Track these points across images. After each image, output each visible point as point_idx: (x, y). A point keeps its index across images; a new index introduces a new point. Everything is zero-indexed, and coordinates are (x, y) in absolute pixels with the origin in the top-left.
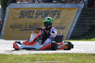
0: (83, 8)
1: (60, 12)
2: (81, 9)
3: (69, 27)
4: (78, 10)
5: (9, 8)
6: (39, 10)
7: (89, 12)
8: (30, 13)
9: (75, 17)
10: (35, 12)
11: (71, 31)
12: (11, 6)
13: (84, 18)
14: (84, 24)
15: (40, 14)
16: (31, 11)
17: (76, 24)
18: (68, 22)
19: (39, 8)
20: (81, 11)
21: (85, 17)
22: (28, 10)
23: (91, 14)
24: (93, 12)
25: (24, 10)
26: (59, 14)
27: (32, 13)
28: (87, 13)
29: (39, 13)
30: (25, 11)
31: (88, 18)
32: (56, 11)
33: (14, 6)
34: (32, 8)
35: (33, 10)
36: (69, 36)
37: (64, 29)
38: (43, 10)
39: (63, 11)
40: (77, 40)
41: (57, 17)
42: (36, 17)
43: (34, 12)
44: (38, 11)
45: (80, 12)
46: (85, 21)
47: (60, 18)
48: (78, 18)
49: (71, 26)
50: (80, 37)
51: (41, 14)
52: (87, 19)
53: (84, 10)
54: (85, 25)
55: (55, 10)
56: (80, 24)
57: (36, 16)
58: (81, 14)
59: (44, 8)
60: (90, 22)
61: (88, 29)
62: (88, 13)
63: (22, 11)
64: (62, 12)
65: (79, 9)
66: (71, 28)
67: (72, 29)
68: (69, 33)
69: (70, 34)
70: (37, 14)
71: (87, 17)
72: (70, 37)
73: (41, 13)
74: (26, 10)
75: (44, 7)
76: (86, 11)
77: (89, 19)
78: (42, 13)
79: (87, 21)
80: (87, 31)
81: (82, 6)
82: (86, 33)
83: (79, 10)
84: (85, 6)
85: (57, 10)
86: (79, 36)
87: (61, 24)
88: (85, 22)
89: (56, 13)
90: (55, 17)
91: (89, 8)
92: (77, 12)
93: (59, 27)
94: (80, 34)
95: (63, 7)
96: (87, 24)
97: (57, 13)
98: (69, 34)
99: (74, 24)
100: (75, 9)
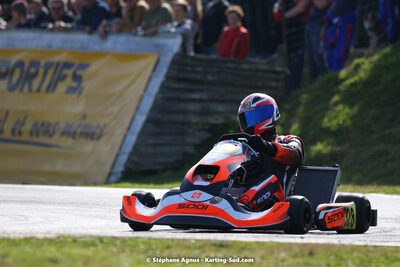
0: (176, 55)
1: (84, 66)
2: (167, 59)
3: (120, 132)
4: (158, 62)
7: (200, 69)
9: (146, 89)
11: (128, 148)
13: (183, 96)
14: (180, 118)
15: (2, 76)
17: (148, 121)
18: (115, 109)
20: (169, 68)
21: (184, 90)
23: (210, 78)
24: (215, 70)
26: (77, 78)
28: (192, 76)
31: (196, 96)
32: (67, 65)
36: (120, 168)
37: (99, 138)
38: (14, 60)
39: (94, 66)
41: (71, 90)
45: (165, 70)
46: (182, 106)
47: (85, 91)
48: (157, 96)
49: (129, 129)
50: (164, 171)
52: (194, 101)
53: (179, 61)
54: (183, 123)
55: (61, 58)
56: (162, 119)
58: (168, 77)
59: (18, 52)
60: (206, 113)
61: (197, 141)
62: (198, 77)
64: (90, 70)
65: (163, 59)
66: (128, 138)
67: (132, 139)
68: (118, 156)
69: (124, 158)
71: (192, 91)
72: (123, 173)
73: (3, 70)
76: (189, 68)
77: (200, 101)
78: (8, 73)
79: (192, 107)
80: (190, 150)
81: (174, 44)
82: (186, 155)
83: (161, 64)
84: (184, 46)
85: (71, 59)
86: (159, 167)
87: (84, 118)
88: (184, 112)
89: (66, 72)
90: (62, 87)
91: (200, 56)
92: (154, 70)
93: (79, 130)
94: (163, 160)
95: (97, 48)
96: (194, 119)
97: (69, 72)
98: (119, 158)
99: (141, 120)
100: (145, 56)
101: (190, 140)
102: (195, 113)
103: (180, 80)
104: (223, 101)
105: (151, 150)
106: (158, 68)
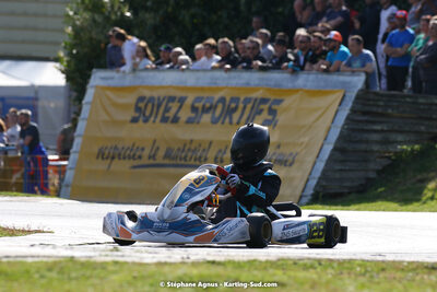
0: (361, 90)
1: (279, 102)
2: (352, 95)
3: (311, 159)
4: (344, 96)
5: (96, 87)
6: (200, 94)
7: (381, 103)
8: (170, 104)
9: (332, 121)
10: (189, 102)
11: (317, 174)
12: (103, 78)
13: (366, 128)
14: (363, 147)
15: (206, 110)
16: (172, 99)
17: (335, 149)
18: (306, 139)
19: (202, 89)
20: (354, 103)
21: (368, 122)
22: (162, 93)
23: (390, 111)
24: (395, 104)
25: (147, 94)
26: (272, 112)
27: (174, 107)
28: (374, 109)
29: (204, 106)
30: (151, 99)
31: (378, 127)
32: (264, 101)
33: (112, 78)
34: (178, 88)
35: (179, 94)
36: (310, 191)
37: (291, 165)
38: (217, 96)
39: (288, 101)
40: (340, 207)
42: (189, 121)
43: (182, 100)
44: (198, 99)
45: (350, 104)
46: (366, 136)
47: (279, 123)
48: (343, 128)
49: (318, 157)
50: (349, 193)
51: (210, 108)
52: (376, 131)
53: (364, 97)
54: (366, 151)
55: (258, 94)
56: (347, 148)
57: (193, 115)
58: (353, 111)
59: (221, 89)
60: (386, 142)
61: (379, 167)
62: (380, 110)
63: (141, 99)
64: (284, 104)
65: (348, 94)
66: (318, 163)
67: (321, 166)
68: (308, 180)
69: (313, 183)
70: (194, 109)
71: (374, 123)
72: (312, 195)
73: (208, 105)
74: (155, 94)
75: (221, 84)
76: (371, 103)
77: (382, 131)
78: (212, 108)
79: (375, 137)
80: (372, 175)
81: (359, 81)
82: (368, 179)
83: (347, 98)
85: (268, 96)
86: (346, 191)
87: (279, 147)
88: (367, 142)
89: (262, 106)
90: (259, 120)
92: (340, 104)
93: (274, 158)
94: (348, 184)
95: (290, 85)
96: (376, 148)
97: (265, 107)
98: (309, 183)
99: (328, 148)
100: (335, 92)
101: (372, 166)
102: (377, 142)
103: (364, 113)
104: (401, 132)
105: (337, 175)
106: (344, 103)
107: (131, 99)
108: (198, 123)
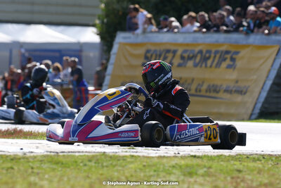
1: (237, 53)
3: (257, 90)
4: (279, 50)
5: (120, 43)
6: (186, 48)
8: (167, 55)
9: (272, 66)
10: (179, 53)
11: (262, 99)
12: (124, 38)
15: (190, 58)
16: (168, 51)
17: (274, 84)
18: (255, 77)
19: (187, 45)
22: (163, 48)
25: (153, 48)
26: (233, 59)
27: (170, 55)
29: (188, 56)
30: (155, 51)
32: (227, 52)
33: (130, 38)
34: (171, 44)
35: (173, 48)
36: (257, 111)
37: (245, 93)
38: (197, 49)
39: (243, 53)
40: (276, 121)
41: (229, 67)
42: (180, 65)
43: (175, 52)
44: (185, 51)
47: (237, 67)
48: (278, 70)
49: (262, 88)
51: (193, 57)
55: (224, 48)
57: (181, 62)
59: (199, 45)
63: (148, 51)
64: (240, 55)
66: (262, 94)
67: (264, 94)
68: (256, 104)
69: (259, 105)
70: (182, 58)
72: (259, 113)
73: (191, 55)
74: (158, 48)
75: (200, 41)
78: (194, 57)
85: (230, 49)
87: (237, 82)
89: (226, 56)
90: (224, 65)
92: (277, 55)
93: (234, 89)
95: (244, 42)
97: (228, 56)
99: (269, 83)
100: (272, 47)
105: (275, 101)
107: (141, 51)
108: (185, 66)
